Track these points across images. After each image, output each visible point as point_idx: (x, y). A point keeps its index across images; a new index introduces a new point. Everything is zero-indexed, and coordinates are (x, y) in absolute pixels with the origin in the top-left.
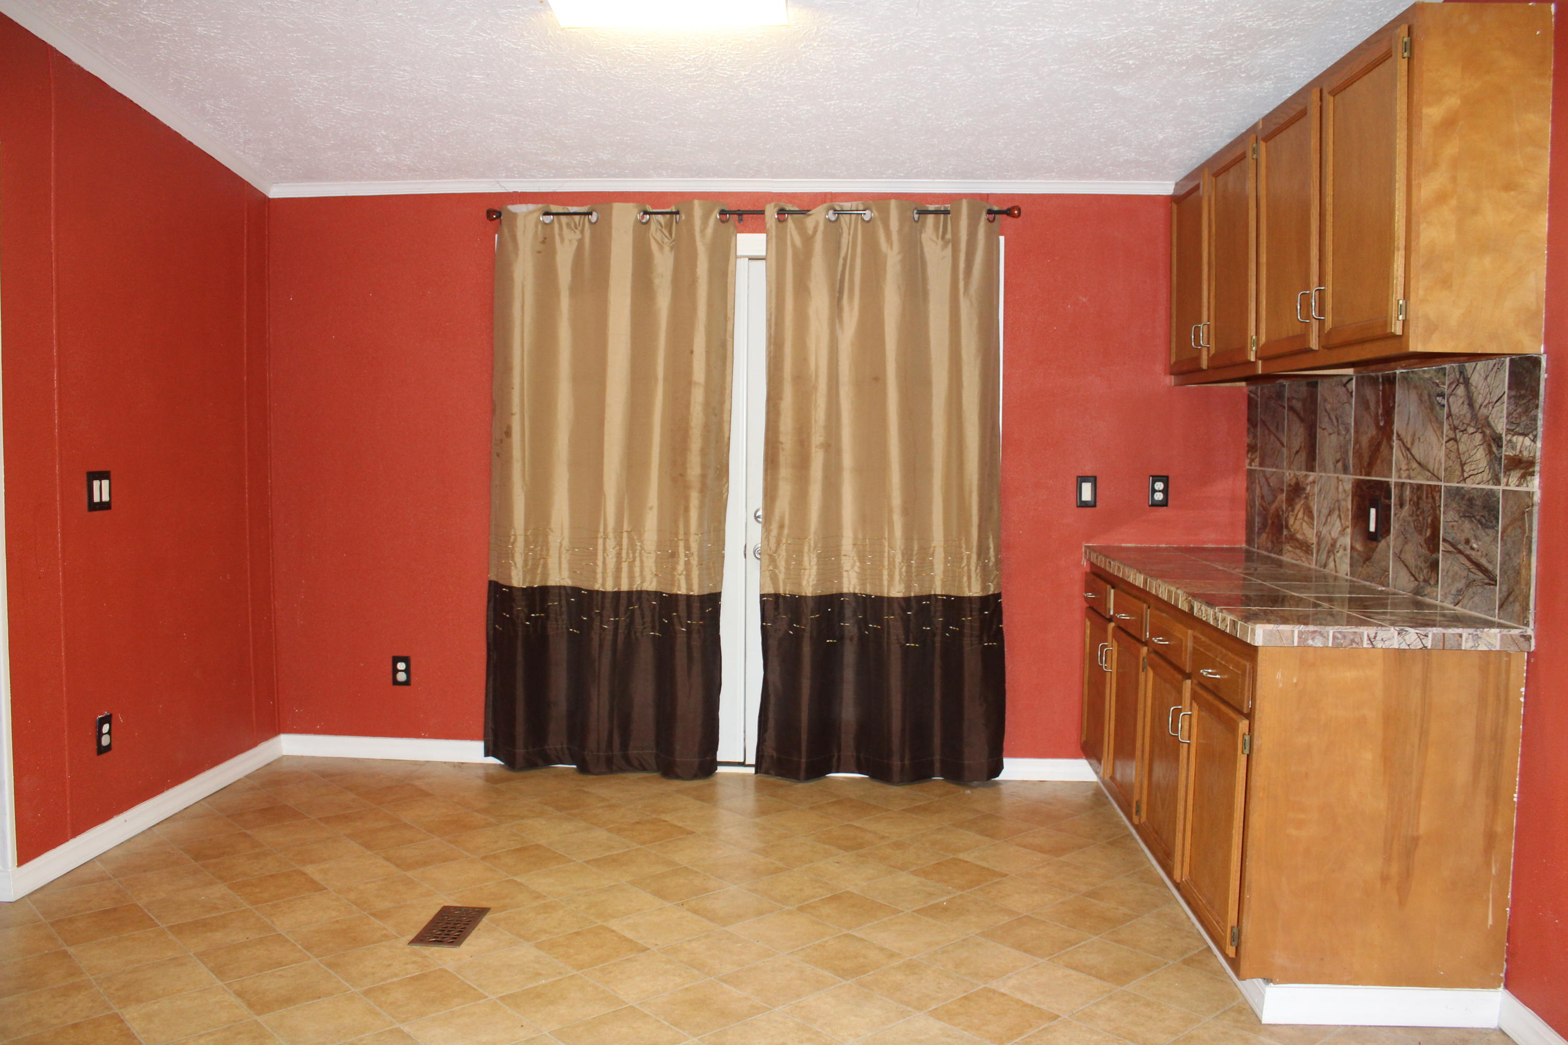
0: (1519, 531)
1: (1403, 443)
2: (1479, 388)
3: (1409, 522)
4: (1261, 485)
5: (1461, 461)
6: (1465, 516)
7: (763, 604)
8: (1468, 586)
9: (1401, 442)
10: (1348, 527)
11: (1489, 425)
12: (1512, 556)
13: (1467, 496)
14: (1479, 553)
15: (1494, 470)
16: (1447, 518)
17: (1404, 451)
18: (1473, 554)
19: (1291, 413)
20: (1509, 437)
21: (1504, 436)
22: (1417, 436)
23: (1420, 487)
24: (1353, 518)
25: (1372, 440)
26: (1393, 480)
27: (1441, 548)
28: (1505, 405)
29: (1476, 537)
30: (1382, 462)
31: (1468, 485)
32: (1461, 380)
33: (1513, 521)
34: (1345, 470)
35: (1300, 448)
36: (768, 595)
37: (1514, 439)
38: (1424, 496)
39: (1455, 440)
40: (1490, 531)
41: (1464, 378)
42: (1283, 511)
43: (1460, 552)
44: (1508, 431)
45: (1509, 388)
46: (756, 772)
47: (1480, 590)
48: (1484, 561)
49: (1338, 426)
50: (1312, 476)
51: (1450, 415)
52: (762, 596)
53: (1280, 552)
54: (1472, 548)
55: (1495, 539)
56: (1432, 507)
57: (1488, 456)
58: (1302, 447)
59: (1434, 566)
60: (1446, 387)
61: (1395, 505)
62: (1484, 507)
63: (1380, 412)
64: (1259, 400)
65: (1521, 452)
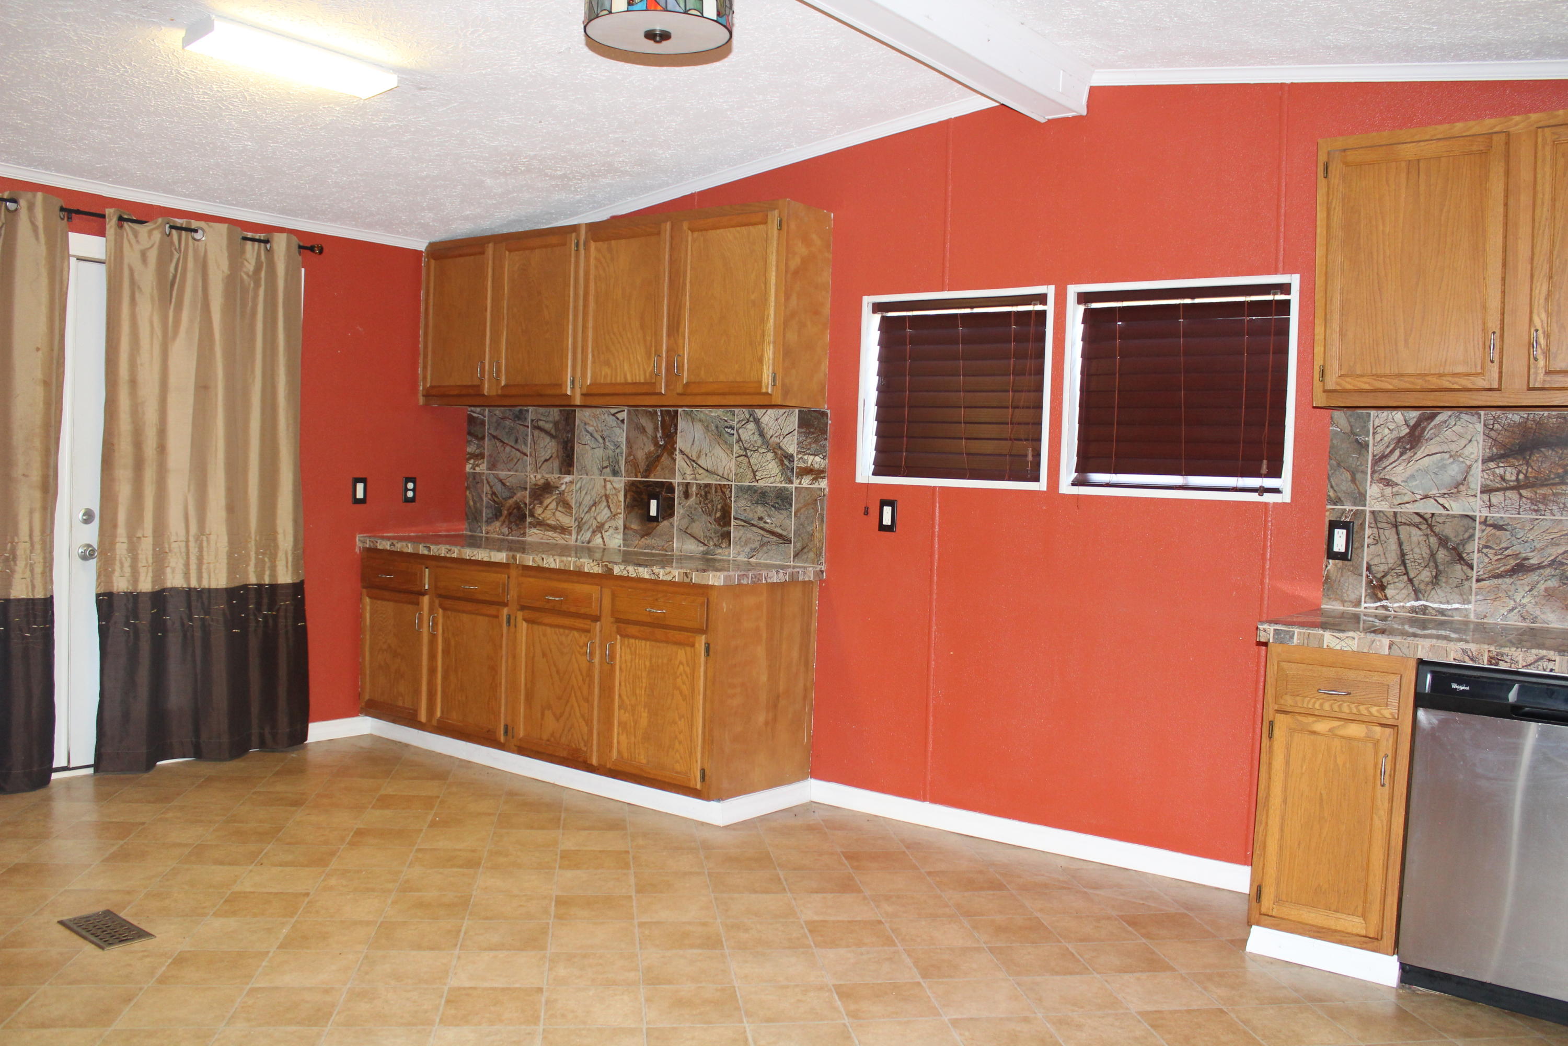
0: (812, 510)
1: (687, 456)
2: (770, 425)
3: (696, 509)
4: (492, 484)
5: (753, 470)
6: (757, 503)
7: (99, 603)
8: (762, 546)
9: (684, 457)
10: (620, 513)
11: (781, 448)
12: (806, 525)
13: (760, 491)
14: (774, 525)
15: (786, 474)
16: (737, 507)
17: (688, 462)
18: (767, 526)
19: (536, 433)
20: (800, 456)
21: (795, 455)
22: (703, 452)
23: (707, 486)
24: (627, 507)
25: (648, 455)
26: (677, 480)
27: (733, 523)
28: (796, 437)
29: (769, 516)
30: (663, 469)
31: (761, 484)
32: (751, 419)
33: (806, 505)
34: (615, 473)
35: (552, 456)
36: (104, 594)
37: (806, 457)
38: (713, 491)
39: (746, 456)
40: (784, 512)
41: (754, 418)
42: (525, 504)
43: (753, 525)
44: (799, 452)
45: (798, 427)
46: (95, 772)
47: (774, 547)
48: (779, 530)
49: (604, 443)
50: (568, 478)
51: (739, 440)
52: (98, 595)
53: (524, 534)
54: (765, 522)
55: (789, 517)
56: (721, 498)
57: (780, 467)
58: (554, 455)
59: (727, 535)
60: (735, 423)
61: (679, 497)
62: (777, 498)
63: (659, 434)
64: (486, 419)
65: (812, 465)
